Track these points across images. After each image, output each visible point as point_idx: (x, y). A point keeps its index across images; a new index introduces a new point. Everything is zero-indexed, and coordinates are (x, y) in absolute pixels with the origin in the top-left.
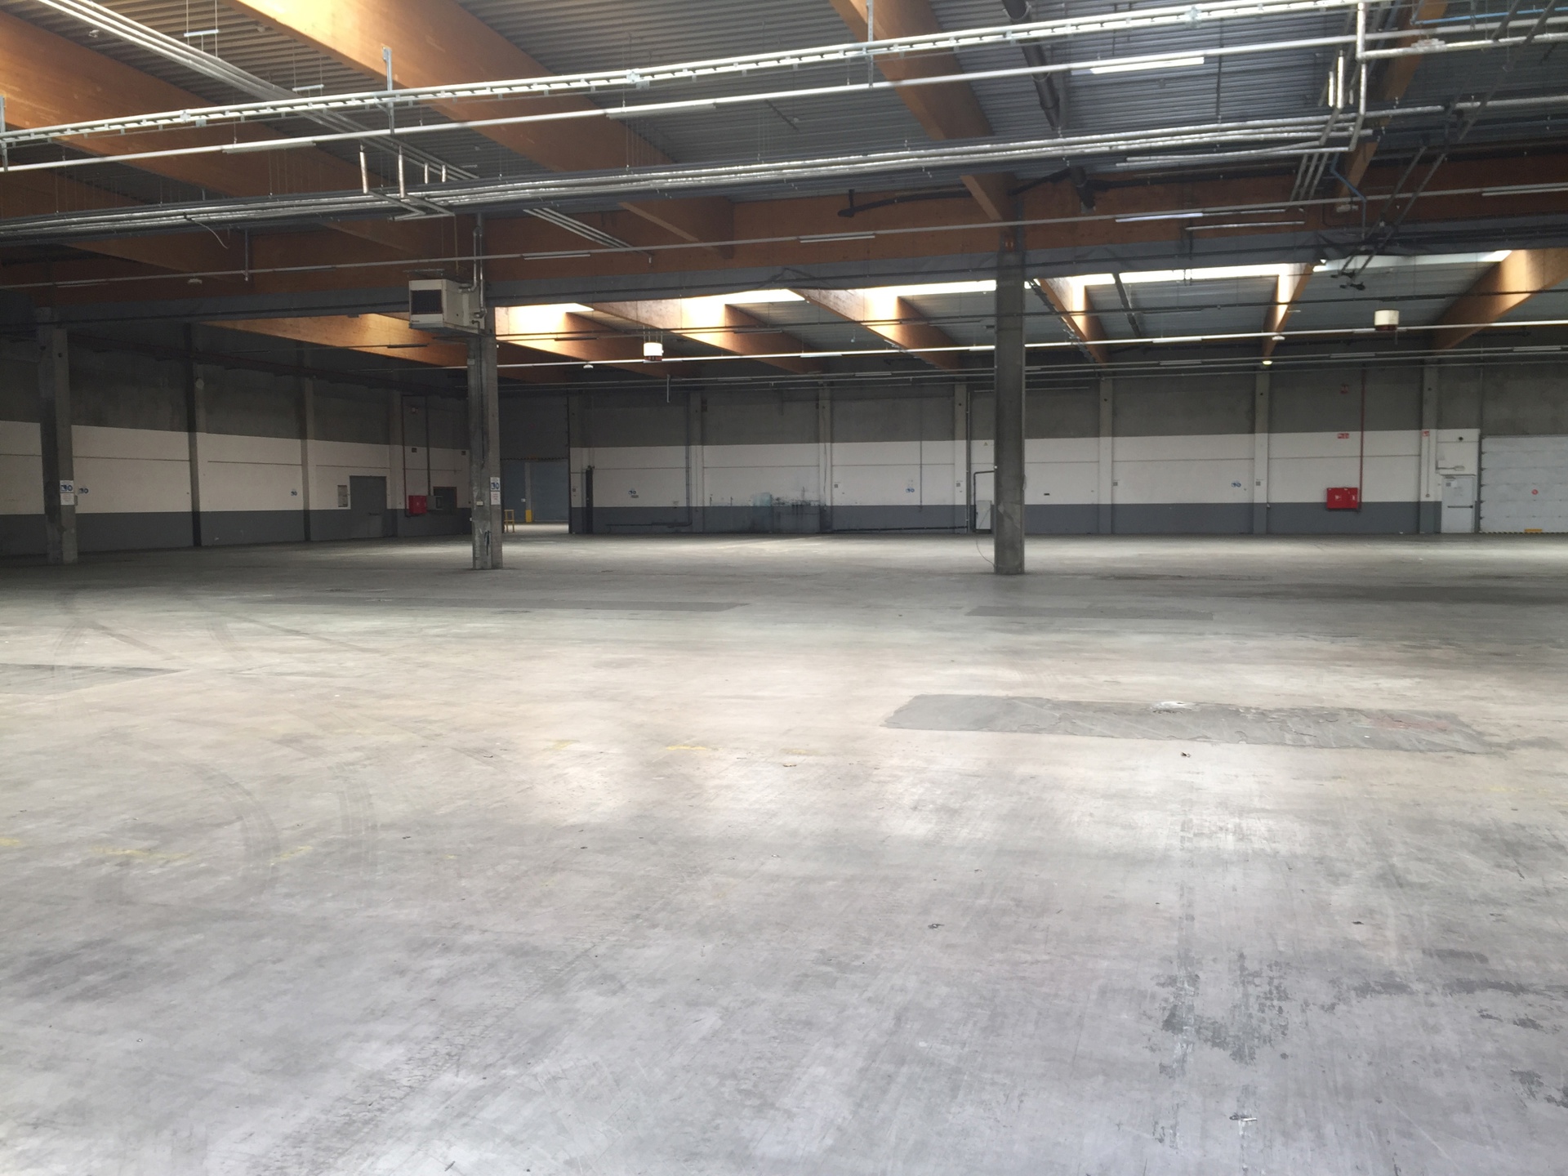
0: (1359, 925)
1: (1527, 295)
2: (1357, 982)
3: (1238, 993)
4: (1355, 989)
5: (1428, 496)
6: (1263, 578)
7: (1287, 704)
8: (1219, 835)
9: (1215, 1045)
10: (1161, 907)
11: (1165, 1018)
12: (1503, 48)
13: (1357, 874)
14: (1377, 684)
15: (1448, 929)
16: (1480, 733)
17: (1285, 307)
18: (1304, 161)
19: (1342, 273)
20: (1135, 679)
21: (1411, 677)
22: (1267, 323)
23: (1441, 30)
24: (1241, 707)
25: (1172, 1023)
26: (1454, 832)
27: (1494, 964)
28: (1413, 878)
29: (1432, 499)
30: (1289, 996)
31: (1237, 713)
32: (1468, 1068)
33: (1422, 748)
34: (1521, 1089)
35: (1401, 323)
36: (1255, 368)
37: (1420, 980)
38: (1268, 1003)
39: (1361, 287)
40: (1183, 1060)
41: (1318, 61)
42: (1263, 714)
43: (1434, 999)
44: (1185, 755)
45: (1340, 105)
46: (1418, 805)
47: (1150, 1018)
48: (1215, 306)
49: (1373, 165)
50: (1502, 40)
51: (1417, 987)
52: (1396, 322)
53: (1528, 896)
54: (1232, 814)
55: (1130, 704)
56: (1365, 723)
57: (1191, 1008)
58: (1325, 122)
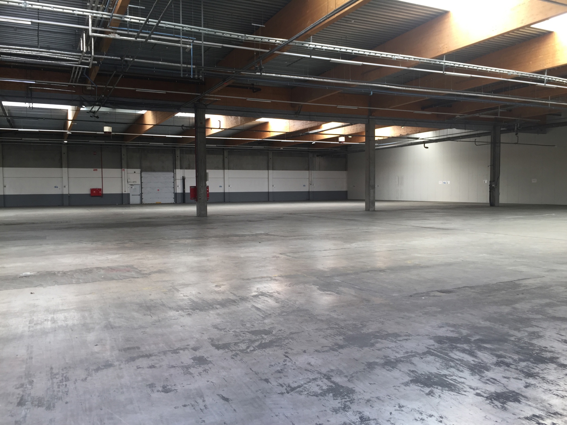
0: (97, 346)
1: (152, 126)
2: (95, 367)
3: (49, 383)
4: (94, 370)
5: (125, 191)
6: (67, 222)
7: (73, 268)
8: (45, 323)
9: (39, 406)
10: (18, 356)
11: (18, 401)
12: (139, 42)
13: (97, 327)
14: (107, 258)
15: (127, 340)
16: (140, 271)
17: (71, 122)
18: (74, 68)
19: (91, 111)
20: (12, 265)
21: (119, 254)
22: (65, 127)
23: (118, 31)
24: (56, 272)
25: (21, 403)
26: (131, 306)
27: (143, 349)
28: (117, 325)
29: (126, 193)
30: (70, 379)
31: (54, 274)
32: (132, 388)
33: (121, 278)
34: (149, 390)
35: (113, 131)
36: (61, 144)
37: (118, 361)
38: (61, 384)
39: (97, 117)
40: (25, 417)
41: (77, 33)
42: (64, 273)
43: (122, 366)
44: (32, 293)
45: (85, 51)
46: (119, 298)
47: (11, 403)
48: (43, 118)
49: (98, 74)
50: (138, 39)
51: (116, 363)
52: (111, 131)
53: (154, 323)
54: (50, 313)
55: (9, 276)
56: (102, 272)
57: (29, 394)
58: (80, 56)
